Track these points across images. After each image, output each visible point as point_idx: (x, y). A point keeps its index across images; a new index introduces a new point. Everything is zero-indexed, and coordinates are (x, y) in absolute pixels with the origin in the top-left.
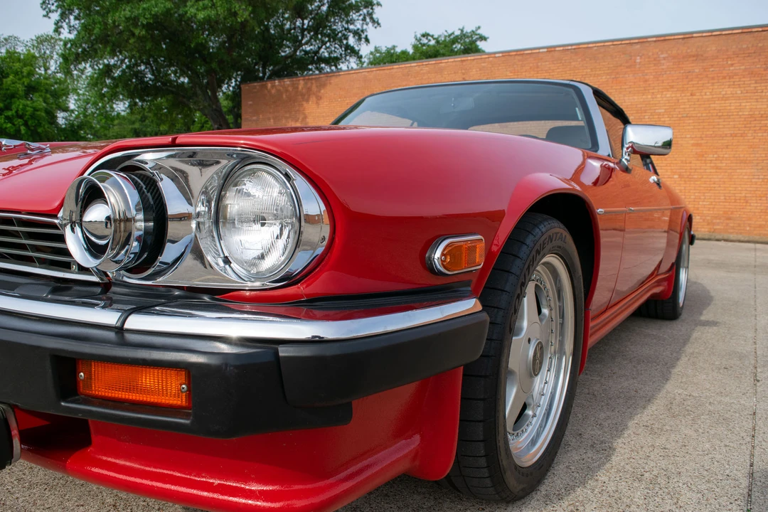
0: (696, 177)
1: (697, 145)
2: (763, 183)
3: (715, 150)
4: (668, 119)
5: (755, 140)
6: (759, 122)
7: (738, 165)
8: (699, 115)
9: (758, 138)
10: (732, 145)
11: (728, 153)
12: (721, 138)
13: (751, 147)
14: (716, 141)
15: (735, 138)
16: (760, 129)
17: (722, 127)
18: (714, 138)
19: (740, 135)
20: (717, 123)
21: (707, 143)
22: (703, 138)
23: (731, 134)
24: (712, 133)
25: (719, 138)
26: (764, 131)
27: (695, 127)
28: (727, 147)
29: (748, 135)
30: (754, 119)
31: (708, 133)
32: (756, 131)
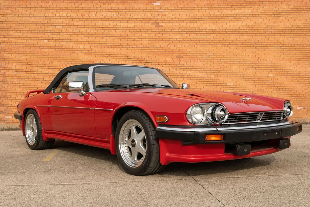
1: (88, 54)
3: (102, 58)
4: (66, 34)
5: (128, 51)
6: (130, 37)
8: (88, 31)
9: (130, 49)
10: (113, 54)
11: (110, 60)
12: (105, 49)
13: (126, 55)
14: (102, 51)
15: (114, 49)
16: (131, 43)
17: (105, 40)
18: (100, 49)
19: (118, 47)
20: (102, 38)
21: (95, 52)
22: (92, 49)
23: (112, 46)
24: (98, 45)
25: (103, 49)
26: (133, 44)
27: (86, 40)
28: (110, 56)
29: (123, 47)
30: (126, 35)
31: (96, 45)
32: (129, 44)
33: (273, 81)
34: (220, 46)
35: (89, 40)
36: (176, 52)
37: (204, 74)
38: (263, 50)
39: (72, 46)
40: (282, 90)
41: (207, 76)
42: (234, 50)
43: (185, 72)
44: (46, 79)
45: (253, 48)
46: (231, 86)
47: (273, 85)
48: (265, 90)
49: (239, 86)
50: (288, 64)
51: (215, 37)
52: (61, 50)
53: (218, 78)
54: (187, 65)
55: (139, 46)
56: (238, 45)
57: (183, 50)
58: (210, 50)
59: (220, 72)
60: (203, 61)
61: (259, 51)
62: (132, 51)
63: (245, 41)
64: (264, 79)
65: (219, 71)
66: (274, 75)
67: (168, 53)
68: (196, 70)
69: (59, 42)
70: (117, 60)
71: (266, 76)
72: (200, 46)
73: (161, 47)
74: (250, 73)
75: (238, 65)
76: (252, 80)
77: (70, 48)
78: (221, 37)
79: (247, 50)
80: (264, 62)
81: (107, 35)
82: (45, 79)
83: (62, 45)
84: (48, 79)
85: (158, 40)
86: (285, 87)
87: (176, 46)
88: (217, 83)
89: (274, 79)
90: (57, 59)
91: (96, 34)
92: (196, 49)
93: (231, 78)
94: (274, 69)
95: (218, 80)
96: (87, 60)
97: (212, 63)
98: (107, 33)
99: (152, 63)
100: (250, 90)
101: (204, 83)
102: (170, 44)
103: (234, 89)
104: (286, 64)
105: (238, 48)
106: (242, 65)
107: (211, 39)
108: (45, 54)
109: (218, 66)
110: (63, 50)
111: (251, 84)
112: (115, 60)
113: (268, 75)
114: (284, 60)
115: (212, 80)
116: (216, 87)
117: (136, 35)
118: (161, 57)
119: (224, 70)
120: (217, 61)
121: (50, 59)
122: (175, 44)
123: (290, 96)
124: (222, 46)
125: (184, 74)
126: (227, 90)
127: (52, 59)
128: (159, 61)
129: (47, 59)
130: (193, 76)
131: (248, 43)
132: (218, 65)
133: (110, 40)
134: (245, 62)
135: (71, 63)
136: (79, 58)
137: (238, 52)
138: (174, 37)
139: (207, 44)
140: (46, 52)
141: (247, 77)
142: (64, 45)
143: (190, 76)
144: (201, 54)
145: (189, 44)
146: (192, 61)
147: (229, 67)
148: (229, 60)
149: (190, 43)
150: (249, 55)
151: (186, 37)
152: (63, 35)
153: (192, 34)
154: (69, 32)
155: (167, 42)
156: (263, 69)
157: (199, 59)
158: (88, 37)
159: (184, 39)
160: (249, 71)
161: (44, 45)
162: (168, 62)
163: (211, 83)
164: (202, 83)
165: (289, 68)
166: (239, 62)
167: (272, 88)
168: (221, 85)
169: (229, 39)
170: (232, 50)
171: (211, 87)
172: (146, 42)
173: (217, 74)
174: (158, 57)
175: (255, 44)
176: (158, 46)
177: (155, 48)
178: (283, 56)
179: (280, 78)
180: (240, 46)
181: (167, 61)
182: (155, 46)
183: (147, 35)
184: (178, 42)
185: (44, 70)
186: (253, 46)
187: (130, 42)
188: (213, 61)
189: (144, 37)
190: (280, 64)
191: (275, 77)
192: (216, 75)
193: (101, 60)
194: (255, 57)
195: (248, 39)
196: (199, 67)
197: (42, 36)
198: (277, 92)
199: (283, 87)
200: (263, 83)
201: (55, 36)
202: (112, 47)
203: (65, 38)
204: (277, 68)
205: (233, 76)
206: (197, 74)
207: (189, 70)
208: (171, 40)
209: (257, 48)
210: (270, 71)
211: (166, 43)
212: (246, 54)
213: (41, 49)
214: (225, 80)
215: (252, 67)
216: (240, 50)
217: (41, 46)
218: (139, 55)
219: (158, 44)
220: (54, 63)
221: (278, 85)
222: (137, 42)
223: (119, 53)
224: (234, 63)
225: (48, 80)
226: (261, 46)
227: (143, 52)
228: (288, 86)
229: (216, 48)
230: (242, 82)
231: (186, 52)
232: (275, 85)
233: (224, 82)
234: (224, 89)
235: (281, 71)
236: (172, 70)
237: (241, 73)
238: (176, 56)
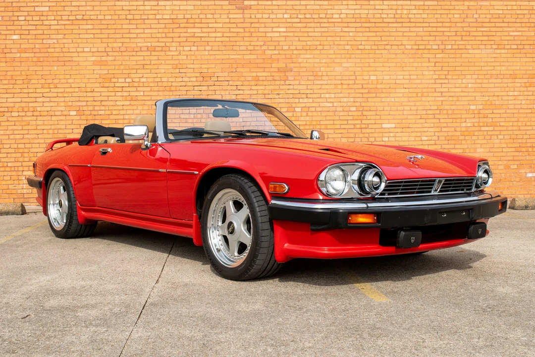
0: (103, 113)
1: (101, 63)
2: (195, 120)
3: (127, 72)
4: (56, 22)
5: (180, 57)
6: (185, 30)
7: (161, 93)
8: (99, 17)
9: (184, 53)
10: (151, 64)
11: (145, 75)
12: (134, 53)
13: (177, 66)
14: (127, 58)
15: (153, 53)
16: (186, 41)
17: (135, 36)
18: (124, 54)
19: (160, 49)
20: (127, 31)
21: (114, 60)
22: (109, 53)
23: (148, 47)
24: (120, 45)
25: (131, 54)
26: (192, 44)
27: (96, 36)
28: (143, 67)
29: (171, 49)
30: (177, 26)
31: (115, 45)
32: (182, 44)
33: (477, 120)
34: (369, 47)
35: (102, 36)
36: (278, 59)
37: (335, 104)
38: (458, 56)
39: (69, 48)
40: (496, 138)
41: (341, 109)
42: (399, 56)
43: (297, 100)
44: (16, 114)
45: (437, 51)
46: (391, 130)
47: (477, 129)
48: (461, 138)
49: (408, 130)
50: (510, 85)
51: (358, 30)
52: (47, 55)
53: (365, 113)
54: (300, 87)
55: (203, 48)
56: (407, 47)
57: (293, 56)
58: (348, 56)
59: (368, 101)
60: (333, 78)
61: (449, 58)
62: (189, 57)
63: (420, 38)
64: (459, 116)
65: (367, 98)
66: (481, 107)
67: (262, 61)
68: (318, 96)
69: (43, 39)
70: (159, 75)
71: (463, 110)
72: (328, 47)
73: (247, 50)
74: (431, 103)
75: (405, 86)
76: (434, 118)
77: (63, 52)
78: (372, 29)
79: (424, 56)
80: (460, 81)
81: (139, 26)
82: (13, 114)
83: (47, 46)
84: (21, 114)
85: (243, 35)
86: (503, 133)
87: (277, 48)
88: (362, 123)
89: (481, 116)
90: (38, 73)
91: (115, 24)
92: (320, 54)
93: (392, 113)
94: (480, 94)
95: (365, 117)
96: (98, 76)
97: (353, 82)
98: (139, 22)
99: (230, 82)
100: (430, 138)
101: (336, 122)
102: (267, 43)
103: (398, 135)
104: (505, 85)
105: (406, 51)
106: (415, 86)
107: (351, 34)
108: (14, 64)
109: (365, 89)
110: (50, 55)
111: (432, 125)
112: (155, 75)
113: (468, 107)
114: (502, 77)
115: (351, 118)
116: (359, 131)
117: (197, 25)
118: (248, 70)
119: (376, 97)
120: (363, 79)
121: (23, 73)
122: (276, 43)
123: (513, 150)
124: (374, 47)
125: (294, 105)
126: (383, 137)
127: (28, 73)
128: (242, 79)
129: (19, 73)
130: (313, 109)
131: (426, 43)
132: (365, 86)
133: (145, 35)
134: (419, 81)
135: (64, 81)
136: (82, 72)
137: (406, 60)
138: (275, 30)
139: (342, 43)
140: (16, 61)
141: (424, 112)
142: (52, 46)
143: (306, 109)
144: (330, 65)
145: (305, 43)
146: (310, 78)
147: (388, 90)
148: (388, 77)
149: (308, 42)
150: (428, 67)
151: (298, 30)
152: (50, 25)
153: (311, 22)
154: (62, 20)
155: (260, 39)
156: (458, 94)
157: (324, 73)
158: (101, 29)
159: (296, 34)
160: (429, 99)
161: (12, 46)
162: (263, 80)
163: (350, 122)
164: (332, 122)
165: (511, 94)
166: (407, 81)
167: (476, 133)
168: (370, 126)
169: (388, 34)
170: (394, 56)
171: (350, 131)
172: (217, 39)
173: (363, 104)
174: (241, 70)
175: (442, 44)
176: (242, 48)
177: (235, 53)
178: (499, 68)
179: (493, 113)
180: (409, 47)
181: (261, 78)
182: (235, 48)
183: (221, 25)
184: (283, 39)
185: (12, 95)
186: (436, 47)
187: (184, 39)
188: (354, 78)
189: (213, 30)
190: (492, 85)
191: (481, 112)
192: (361, 106)
193: (126, 76)
194: (442, 70)
195: (428, 34)
196: (325, 91)
197: (9, 28)
198: (485, 141)
199: (498, 133)
200: (458, 125)
201: (34, 27)
202: (148, 49)
203: (53, 32)
204: (487, 94)
205: (395, 108)
206: (321, 105)
207: (304, 96)
208: (269, 35)
209: (446, 51)
210: (473, 98)
211: (258, 41)
212: (424, 64)
213: (7, 54)
214: (378, 117)
215: (435, 92)
216: (410, 56)
217: (6, 48)
218: (203, 66)
219: (242, 43)
220: (33, 81)
221: (487, 128)
222: (199, 39)
223: (163, 63)
224: (398, 82)
225: (21, 116)
226: (454, 47)
227: (210, 59)
228: (509, 129)
229: (359, 52)
230: (413, 121)
231: (300, 60)
232: (483, 129)
233: (377, 122)
234: (375, 135)
235: (495, 98)
236: (270, 96)
237: (412, 104)
238: (278, 68)
